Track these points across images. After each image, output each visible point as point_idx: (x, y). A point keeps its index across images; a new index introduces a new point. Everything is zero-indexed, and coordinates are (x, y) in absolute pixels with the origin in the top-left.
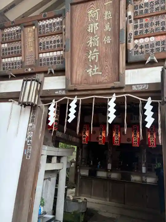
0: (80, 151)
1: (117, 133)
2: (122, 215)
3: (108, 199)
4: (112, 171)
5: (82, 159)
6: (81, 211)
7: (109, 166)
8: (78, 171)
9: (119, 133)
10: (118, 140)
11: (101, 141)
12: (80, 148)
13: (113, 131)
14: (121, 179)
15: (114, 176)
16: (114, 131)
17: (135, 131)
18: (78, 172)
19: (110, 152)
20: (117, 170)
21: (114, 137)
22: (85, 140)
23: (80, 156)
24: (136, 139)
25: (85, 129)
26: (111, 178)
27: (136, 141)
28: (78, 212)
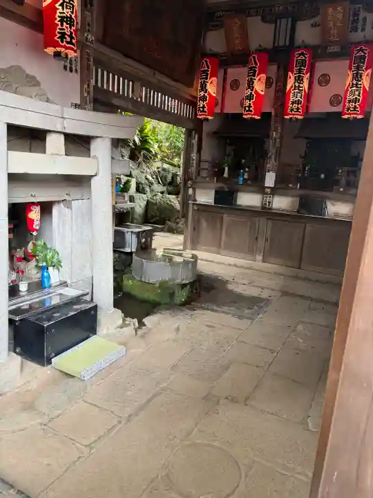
0: (195, 142)
1: (299, 79)
2: (285, 293)
3: (259, 258)
4: (274, 191)
5: (199, 161)
6: (178, 281)
7: (270, 180)
8: (190, 191)
9: (305, 80)
10: (299, 102)
11: (250, 107)
12: (194, 133)
13: (290, 74)
14: (298, 211)
15: (281, 203)
16: (292, 72)
17: (358, 68)
18: (190, 196)
19: (275, 140)
20: (292, 188)
21: (290, 91)
22: (204, 107)
23: (194, 156)
24: (357, 93)
25: (204, 72)
26: (270, 209)
27: (356, 101)
28: (171, 283)
